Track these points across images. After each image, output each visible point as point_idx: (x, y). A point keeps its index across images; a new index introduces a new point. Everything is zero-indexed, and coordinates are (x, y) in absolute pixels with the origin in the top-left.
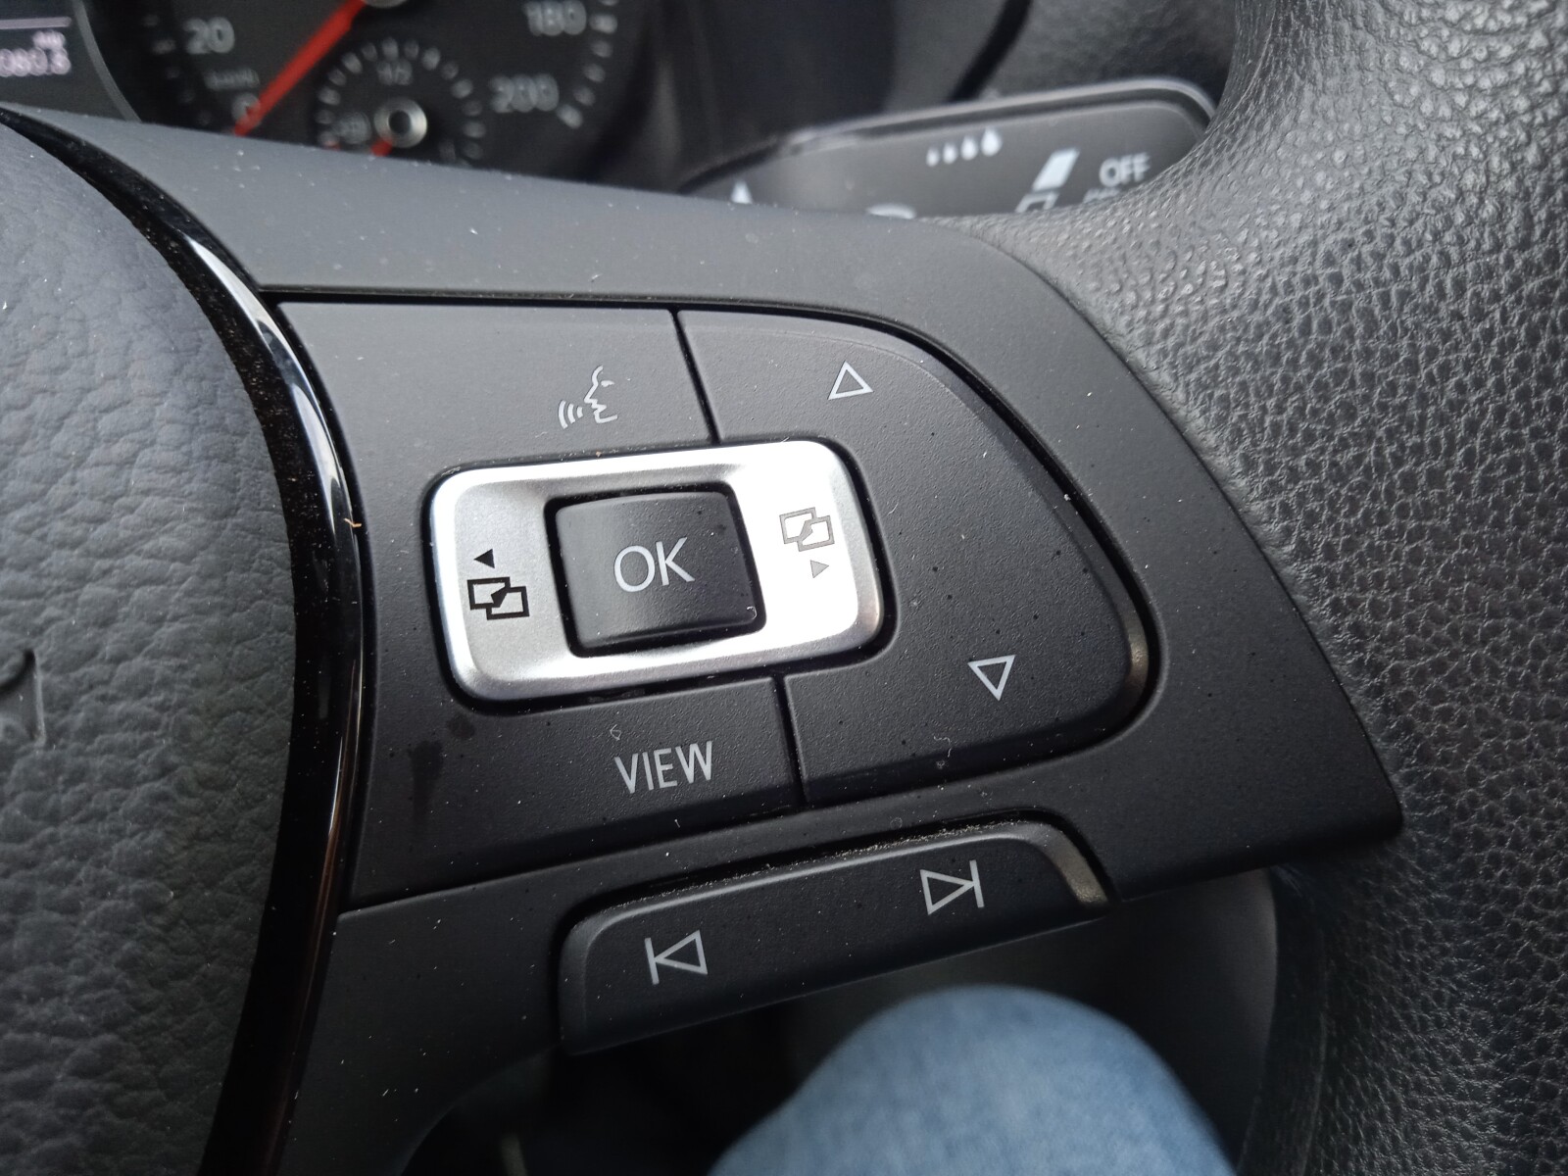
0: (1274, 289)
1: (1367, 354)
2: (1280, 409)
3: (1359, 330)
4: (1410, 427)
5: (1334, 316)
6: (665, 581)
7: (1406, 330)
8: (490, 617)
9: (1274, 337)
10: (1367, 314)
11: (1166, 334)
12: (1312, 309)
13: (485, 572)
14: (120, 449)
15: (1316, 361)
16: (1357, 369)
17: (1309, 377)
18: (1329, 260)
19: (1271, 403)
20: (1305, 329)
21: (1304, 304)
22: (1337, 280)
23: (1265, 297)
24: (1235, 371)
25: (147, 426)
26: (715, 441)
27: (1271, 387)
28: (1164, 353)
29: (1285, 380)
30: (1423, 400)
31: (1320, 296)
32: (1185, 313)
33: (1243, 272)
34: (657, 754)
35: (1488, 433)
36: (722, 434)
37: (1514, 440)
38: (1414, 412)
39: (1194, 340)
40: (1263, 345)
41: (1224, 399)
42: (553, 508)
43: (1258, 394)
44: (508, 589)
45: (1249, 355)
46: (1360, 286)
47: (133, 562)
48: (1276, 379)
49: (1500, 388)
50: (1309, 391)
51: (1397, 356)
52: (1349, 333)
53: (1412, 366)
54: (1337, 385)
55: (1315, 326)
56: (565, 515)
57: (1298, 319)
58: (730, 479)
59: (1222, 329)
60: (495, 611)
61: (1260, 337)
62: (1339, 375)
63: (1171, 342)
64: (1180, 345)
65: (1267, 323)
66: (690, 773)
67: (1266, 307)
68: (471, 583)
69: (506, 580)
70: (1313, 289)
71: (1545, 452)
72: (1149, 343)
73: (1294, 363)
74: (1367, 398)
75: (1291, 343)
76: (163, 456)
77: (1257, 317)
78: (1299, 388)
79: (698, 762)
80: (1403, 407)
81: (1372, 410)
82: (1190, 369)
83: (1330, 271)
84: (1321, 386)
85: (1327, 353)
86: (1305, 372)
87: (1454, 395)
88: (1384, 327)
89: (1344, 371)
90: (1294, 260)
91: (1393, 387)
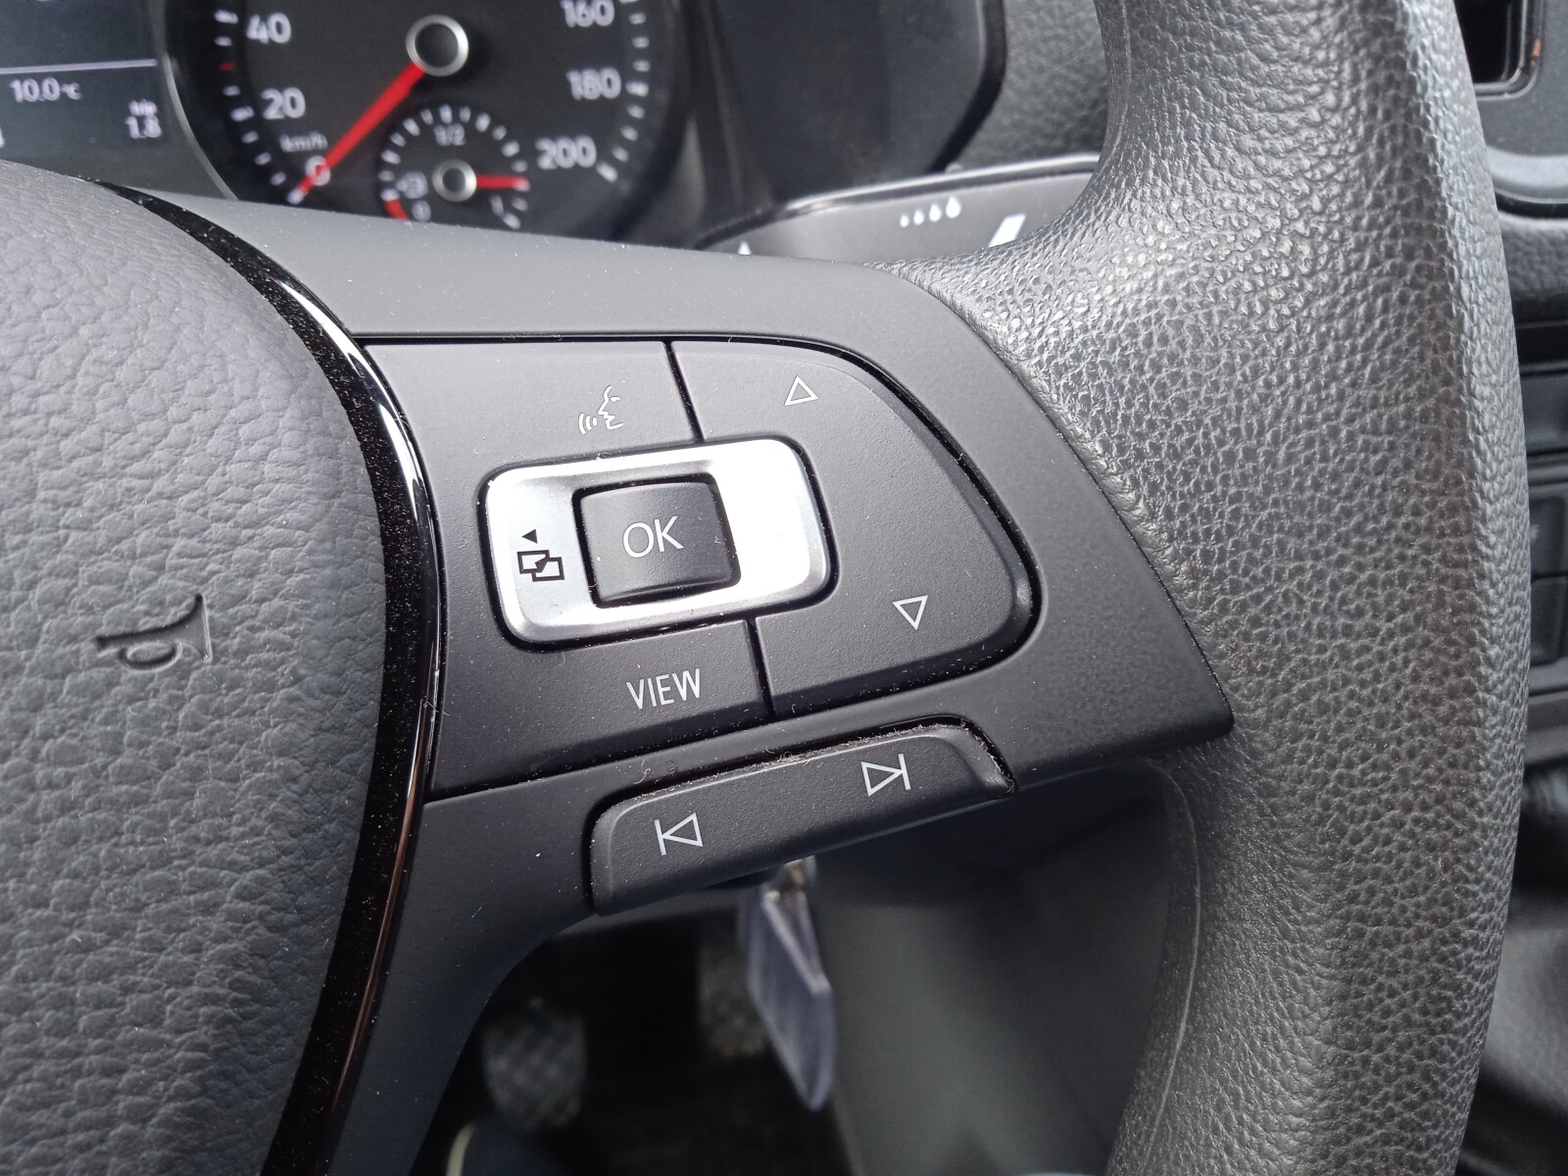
0: (1124, 313)
1: (1195, 360)
2: (1129, 404)
3: (1190, 341)
4: (1229, 416)
5: (1171, 332)
6: (662, 549)
7: (1225, 341)
8: (535, 579)
9: (1126, 348)
10: (1194, 329)
11: (1041, 350)
12: (1153, 327)
13: (530, 546)
14: (255, 450)
15: (1157, 367)
16: (1188, 372)
17: (1152, 380)
18: (1167, 289)
19: (1122, 401)
20: (1148, 343)
21: (1147, 323)
22: (1173, 304)
23: (1118, 319)
24: (1094, 376)
25: (273, 433)
26: (699, 440)
27: (1122, 388)
28: (1040, 364)
29: (1133, 382)
30: (1239, 395)
31: (1159, 317)
32: (1057, 333)
33: (1102, 300)
34: (658, 679)
35: (1289, 419)
36: (705, 436)
37: (1310, 424)
38: (1232, 404)
39: (1063, 352)
40: (1116, 356)
41: (1086, 398)
42: (578, 497)
43: (1111, 392)
44: (548, 559)
45: (1105, 364)
46: (1189, 307)
47: (269, 531)
48: (1126, 382)
49: (1298, 384)
50: (1152, 389)
51: (1218, 362)
52: (1182, 344)
53: (1231, 369)
54: (1174, 384)
55: (1155, 339)
56: (587, 502)
57: (1143, 334)
58: (710, 470)
59: (1084, 343)
60: (538, 575)
61: (1113, 349)
62: (1175, 377)
63: (1045, 356)
64: (1050, 359)
65: (1119, 338)
66: (683, 693)
67: (1119, 326)
68: (520, 554)
69: (546, 552)
70: (1153, 313)
71: (1334, 432)
72: (1029, 356)
73: (1140, 369)
74: (1196, 394)
75: (1137, 354)
76: (286, 453)
77: (1111, 334)
78: (1144, 388)
79: (690, 685)
80: (1224, 400)
81: (1200, 403)
82: (1060, 375)
83: (1166, 297)
84: (1162, 386)
85: (1165, 361)
86: (1148, 376)
87: (1262, 391)
88: (1208, 340)
89: (1178, 374)
90: (1140, 290)
91: (1215, 386)
